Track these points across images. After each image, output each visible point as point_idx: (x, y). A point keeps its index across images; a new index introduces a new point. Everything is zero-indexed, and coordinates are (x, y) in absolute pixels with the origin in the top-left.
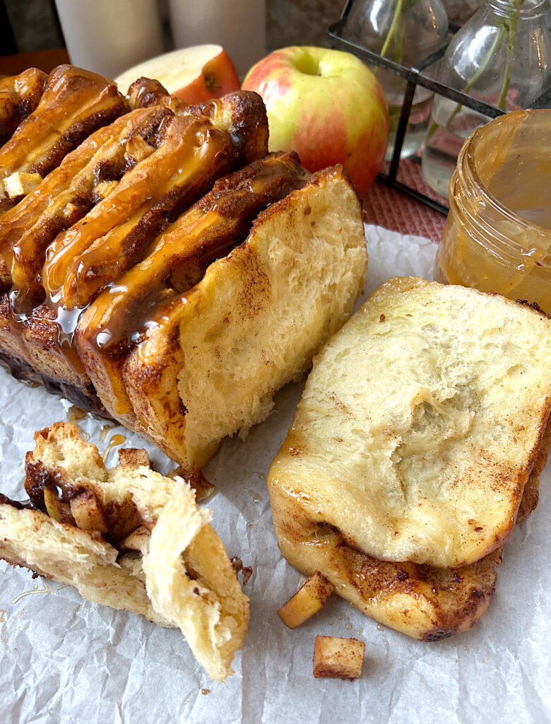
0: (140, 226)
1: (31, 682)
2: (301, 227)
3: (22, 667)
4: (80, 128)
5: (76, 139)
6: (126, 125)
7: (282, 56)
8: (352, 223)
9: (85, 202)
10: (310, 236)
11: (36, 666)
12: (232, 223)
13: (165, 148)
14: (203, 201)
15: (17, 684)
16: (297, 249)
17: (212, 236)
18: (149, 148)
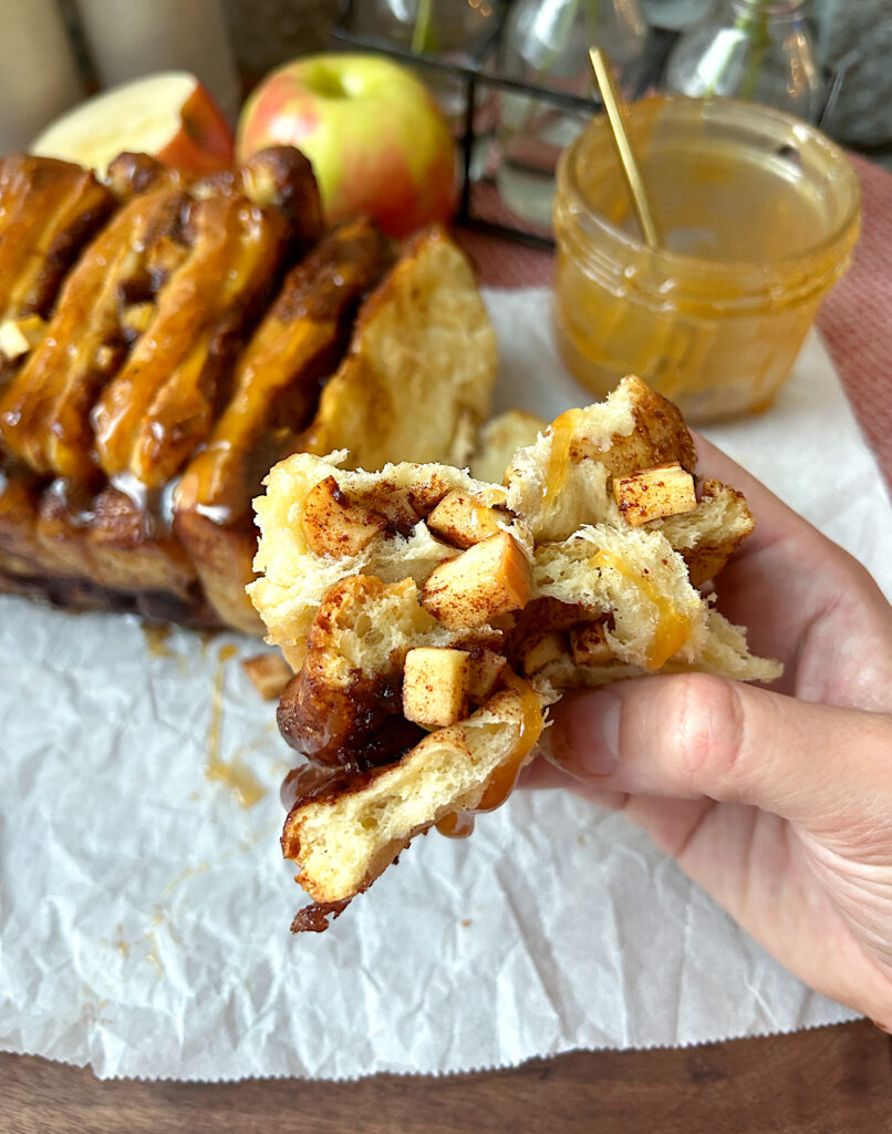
0: (211, 359)
1: (234, 979)
2: (412, 315)
3: (215, 966)
4: (66, 240)
5: (67, 257)
6: (134, 224)
7: (288, 80)
8: (469, 297)
9: (121, 343)
10: (424, 325)
11: (233, 960)
12: (329, 330)
13: (202, 246)
14: (280, 307)
15: (218, 986)
16: (414, 345)
17: (311, 351)
18: (180, 250)
